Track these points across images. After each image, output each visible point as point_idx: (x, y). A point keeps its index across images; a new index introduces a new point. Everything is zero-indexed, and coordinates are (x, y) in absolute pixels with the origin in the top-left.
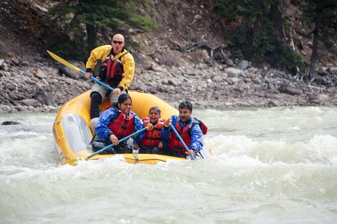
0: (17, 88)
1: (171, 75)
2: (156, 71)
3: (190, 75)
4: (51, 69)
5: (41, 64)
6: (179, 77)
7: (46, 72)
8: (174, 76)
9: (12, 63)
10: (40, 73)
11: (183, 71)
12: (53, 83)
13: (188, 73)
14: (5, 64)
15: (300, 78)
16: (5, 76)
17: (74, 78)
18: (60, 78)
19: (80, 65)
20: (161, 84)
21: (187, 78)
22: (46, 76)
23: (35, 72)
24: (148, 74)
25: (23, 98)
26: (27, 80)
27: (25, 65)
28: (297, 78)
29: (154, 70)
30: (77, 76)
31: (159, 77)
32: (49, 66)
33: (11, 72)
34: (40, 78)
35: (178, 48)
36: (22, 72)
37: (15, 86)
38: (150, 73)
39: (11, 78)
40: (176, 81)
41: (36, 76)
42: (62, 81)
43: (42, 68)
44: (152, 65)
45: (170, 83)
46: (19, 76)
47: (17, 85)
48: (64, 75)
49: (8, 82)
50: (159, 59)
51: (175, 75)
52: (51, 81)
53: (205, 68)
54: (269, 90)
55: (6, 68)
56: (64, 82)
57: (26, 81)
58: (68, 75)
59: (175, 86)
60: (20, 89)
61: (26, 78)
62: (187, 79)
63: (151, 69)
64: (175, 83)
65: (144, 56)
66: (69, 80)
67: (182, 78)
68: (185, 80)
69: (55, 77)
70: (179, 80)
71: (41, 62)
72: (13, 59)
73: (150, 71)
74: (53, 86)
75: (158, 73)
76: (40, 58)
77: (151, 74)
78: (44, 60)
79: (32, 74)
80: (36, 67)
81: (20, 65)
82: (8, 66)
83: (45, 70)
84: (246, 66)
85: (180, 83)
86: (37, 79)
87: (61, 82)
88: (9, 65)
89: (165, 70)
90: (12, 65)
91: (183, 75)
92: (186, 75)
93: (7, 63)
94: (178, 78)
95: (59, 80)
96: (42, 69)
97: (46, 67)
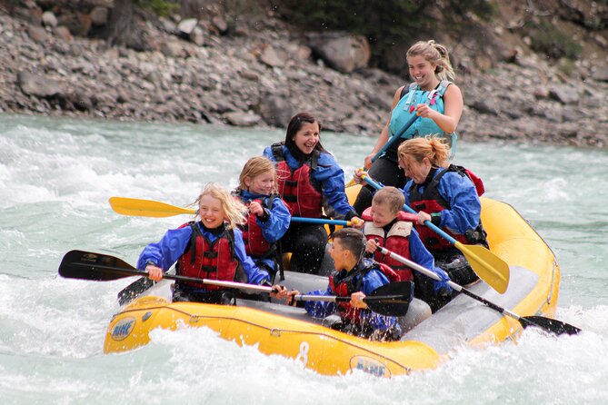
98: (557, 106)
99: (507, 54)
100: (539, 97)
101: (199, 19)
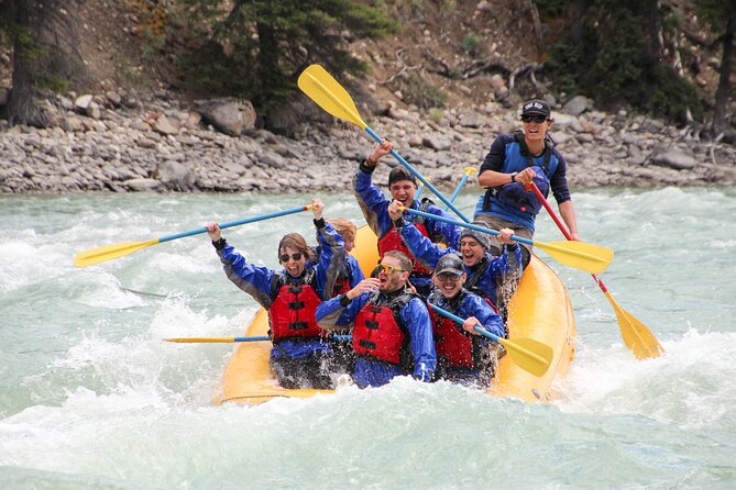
0: (118, 156)
1: (427, 128)
2: (398, 119)
3: (467, 126)
4: (184, 115)
5: (166, 104)
6: (444, 130)
7: (175, 121)
8: (435, 130)
9: (107, 101)
10: (164, 124)
11: (453, 119)
12: (190, 145)
13: (464, 122)
14: (94, 105)
15: (692, 134)
16: (95, 129)
17: (232, 134)
18: (203, 133)
19: (244, 107)
20: (407, 147)
21: (462, 133)
22: (175, 131)
23: (152, 121)
24: (381, 125)
25: (129, 178)
26: (136, 138)
27: (132, 106)
28: (687, 133)
29: (392, 117)
30: (239, 131)
31: (403, 132)
32: (182, 108)
33: (105, 121)
34: (163, 134)
35: (443, 69)
36: (127, 122)
37: (115, 152)
38: (385, 123)
39: (106, 134)
40: (438, 139)
41: (156, 131)
42: (209, 140)
43: (169, 112)
44: (390, 106)
45: (427, 144)
46: (122, 129)
47: (117, 149)
48: (211, 127)
49: (100, 143)
50: (403, 92)
51: (437, 126)
52: (186, 140)
53: (498, 113)
54: (629, 159)
55: (96, 114)
56: (211, 143)
57: (136, 141)
58: (220, 129)
59: (436, 150)
60: (124, 158)
61: (136, 135)
62: (461, 136)
63: (387, 113)
64: (437, 144)
65: (372, 86)
66: (221, 138)
67: (452, 133)
68: (457, 139)
69: (195, 132)
70: (445, 137)
71: (165, 99)
72: (109, 93)
73: (385, 119)
74: (190, 152)
75: (400, 123)
76: (163, 92)
77: (388, 126)
78: (172, 95)
79: (147, 126)
80: (156, 111)
81: (123, 106)
82: (101, 110)
83: (174, 116)
84: (583, 109)
85: (447, 144)
86: (157, 136)
87: (205, 142)
88: (102, 107)
89: (416, 116)
90: (107, 106)
91: (452, 126)
92: (457, 127)
93: (98, 102)
94: (442, 133)
95: (202, 139)
96: (167, 116)
97: (175, 111)
98: (430, 153)
99: (383, 107)
100: (412, 145)
101: (93, 94)
